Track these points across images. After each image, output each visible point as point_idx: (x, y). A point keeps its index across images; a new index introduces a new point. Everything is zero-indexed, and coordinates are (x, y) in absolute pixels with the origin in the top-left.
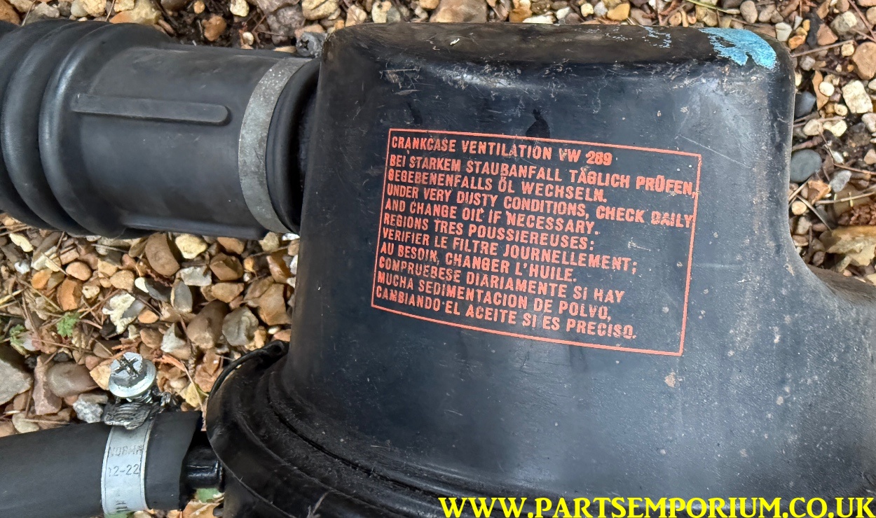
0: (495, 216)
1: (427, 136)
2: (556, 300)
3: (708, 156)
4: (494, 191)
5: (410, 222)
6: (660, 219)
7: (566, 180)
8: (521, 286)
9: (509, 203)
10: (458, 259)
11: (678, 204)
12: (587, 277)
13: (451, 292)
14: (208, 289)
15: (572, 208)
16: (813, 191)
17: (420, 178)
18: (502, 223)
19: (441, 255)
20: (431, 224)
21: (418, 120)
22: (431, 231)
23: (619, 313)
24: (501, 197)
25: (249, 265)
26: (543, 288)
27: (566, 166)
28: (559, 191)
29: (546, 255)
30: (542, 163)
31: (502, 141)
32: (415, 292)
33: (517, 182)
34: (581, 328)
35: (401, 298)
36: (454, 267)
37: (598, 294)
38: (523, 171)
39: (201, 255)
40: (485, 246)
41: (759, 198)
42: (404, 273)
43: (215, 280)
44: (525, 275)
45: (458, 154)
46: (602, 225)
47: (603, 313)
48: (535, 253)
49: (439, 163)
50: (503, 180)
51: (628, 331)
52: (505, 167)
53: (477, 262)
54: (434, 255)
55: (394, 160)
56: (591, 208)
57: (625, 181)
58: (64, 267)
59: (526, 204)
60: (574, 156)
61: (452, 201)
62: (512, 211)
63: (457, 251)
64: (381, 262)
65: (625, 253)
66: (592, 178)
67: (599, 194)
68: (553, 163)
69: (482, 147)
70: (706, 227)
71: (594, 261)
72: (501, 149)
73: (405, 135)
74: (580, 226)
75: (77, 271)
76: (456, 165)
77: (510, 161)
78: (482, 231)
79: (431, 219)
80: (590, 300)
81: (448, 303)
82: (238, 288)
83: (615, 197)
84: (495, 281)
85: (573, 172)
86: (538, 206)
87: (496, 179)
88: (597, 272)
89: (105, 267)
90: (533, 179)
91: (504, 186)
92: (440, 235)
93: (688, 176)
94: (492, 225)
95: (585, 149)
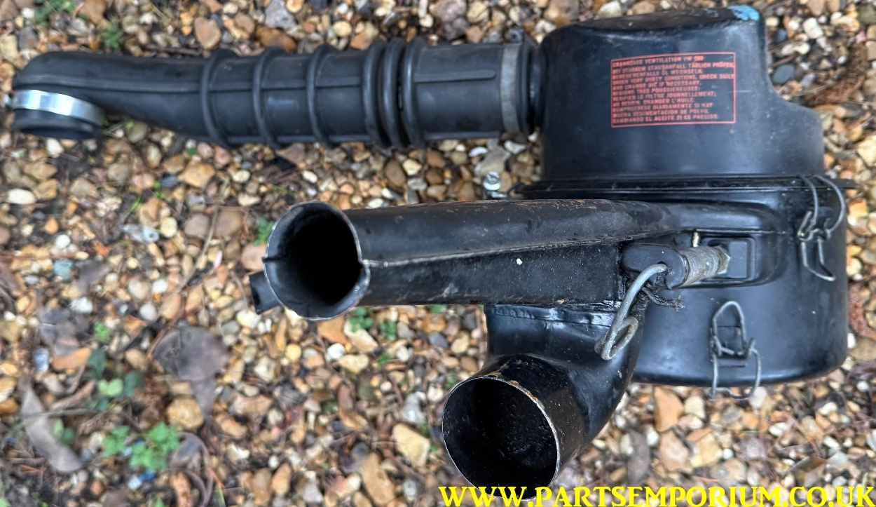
0: (662, 84)
1: (630, 60)
2: (688, 109)
3: (737, 53)
4: (660, 75)
5: (626, 93)
6: (723, 76)
7: (687, 68)
8: (675, 106)
9: (666, 79)
10: (648, 102)
11: (729, 71)
12: (700, 100)
13: (647, 113)
14: (426, 191)
15: (691, 77)
16: (791, 89)
17: (629, 76)
18: (665, 86)
19: (642, 101)
20: (636, 92)
21: (624, 55)
22: (636, 94)
23: (712, 111)
24: (664, 76)
25: (448, 174)
26: (683, 106)
27: (687, 62)
28: (685, 72)
29: (683, 95)
30: (678, 63)
31: (661, 57)
32: (632, 117)
33: (669, 71)
34: (698, 117)
35: (626, 120)
36: (647, 105)
37: (703, 105)
38: (671, 67)
39: (419, 172)
40: (659, 95)
41: (757, 66)
42: (626, 111)
43: (429, 185)
44: (676, 103)
45: (644, 64)
46: (703, 81)
47: (706, 111)
48: (679, 95)
49: (636, 69)
50: (663, 71)
51: (715, 116)
52: (663, 66)
53: (656, 101)
54: (638, 102)
55: (614, 71)
56: (698, 75)
57: (709, 65)
58: (340, 187)
59: (673, 78)
60: (690, 59)
61: (643, 82)
62: (668, 81)
63: (648, 99)
64: (614, 110)
65: (711, 90)
66: (697, 65)
67: (700, 71)
68: (682, 62)
69: (654, 61)
70: (739, 77)
71: (701, 94)
72: (662, 60)
73: (619, 62)
74: (694, 83)
75: (347, 189)
76: (644, 69)
77: (665, 64)
78: (657, 90)
79: (636, 90)
80: (701, 108)
81: (647, 118)
82: (442, 188)
83: (706, 71)
84: (664, 107)
85: (690, 64)
86: (678, 78)
87: (661, 71)
88: (702, 97)
89: (364, 185)
90: (675, 69)
91: (664, 73)
92: (640, 94)
93: (731, 61)
94: (661, 87)
95: (693, 56)
